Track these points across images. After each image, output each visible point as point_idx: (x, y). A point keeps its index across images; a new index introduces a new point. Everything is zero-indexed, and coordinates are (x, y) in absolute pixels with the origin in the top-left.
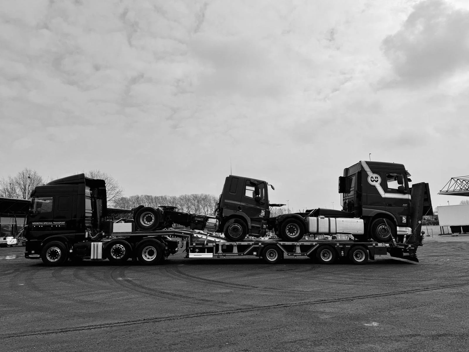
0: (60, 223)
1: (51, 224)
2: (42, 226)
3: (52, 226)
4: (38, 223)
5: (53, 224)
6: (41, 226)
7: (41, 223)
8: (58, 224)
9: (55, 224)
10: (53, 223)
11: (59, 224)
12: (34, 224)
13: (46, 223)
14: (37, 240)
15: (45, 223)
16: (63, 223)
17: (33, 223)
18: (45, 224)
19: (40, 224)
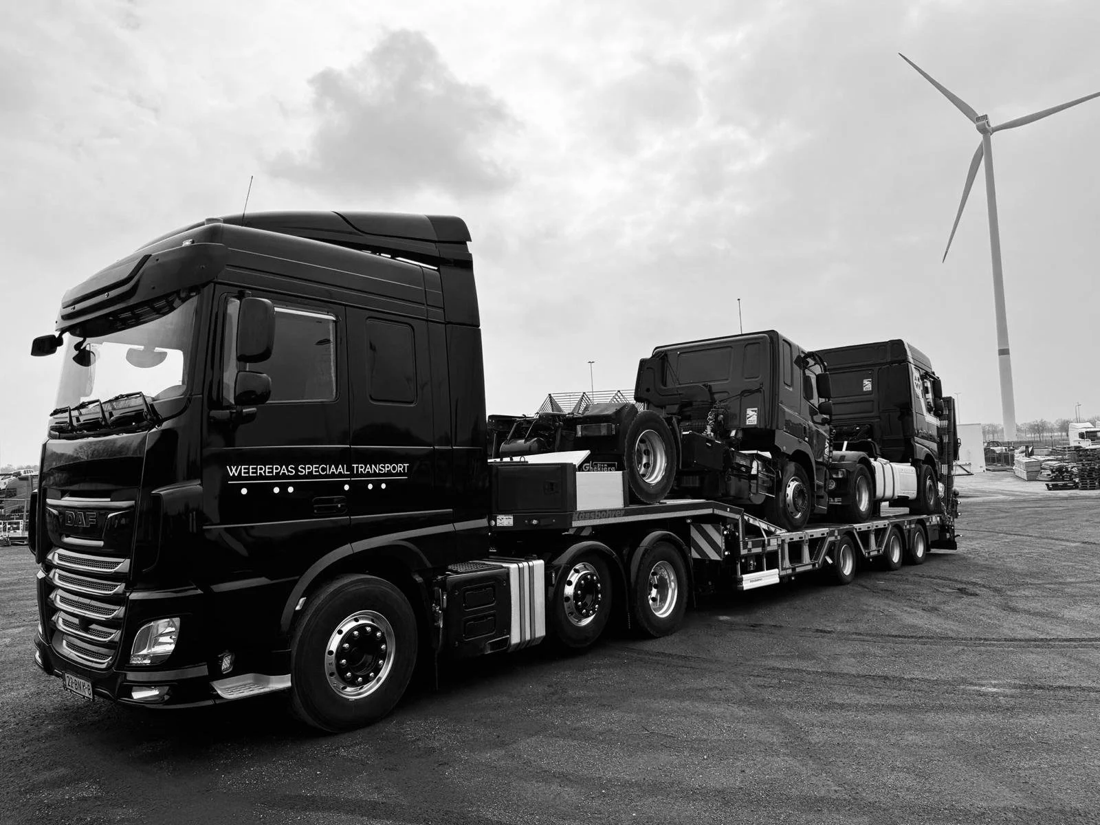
0: (388, 467)
1: (341, 475)
2: (291, 490)
3: (347, 487)
4: (264, 470)
5: (352, 475)
6: (283, 487)
7: (283, 470)
8: (375, 474)
9: (362, 475)
10: (350, 469)
11: (380, 475)
12: (240, 477)
13: (313, 468)
14: (263, 581)
15: (305, 470)
16: (400, 468)
17: (233, 471)
18: (310, 475)
19: (277, 476)
